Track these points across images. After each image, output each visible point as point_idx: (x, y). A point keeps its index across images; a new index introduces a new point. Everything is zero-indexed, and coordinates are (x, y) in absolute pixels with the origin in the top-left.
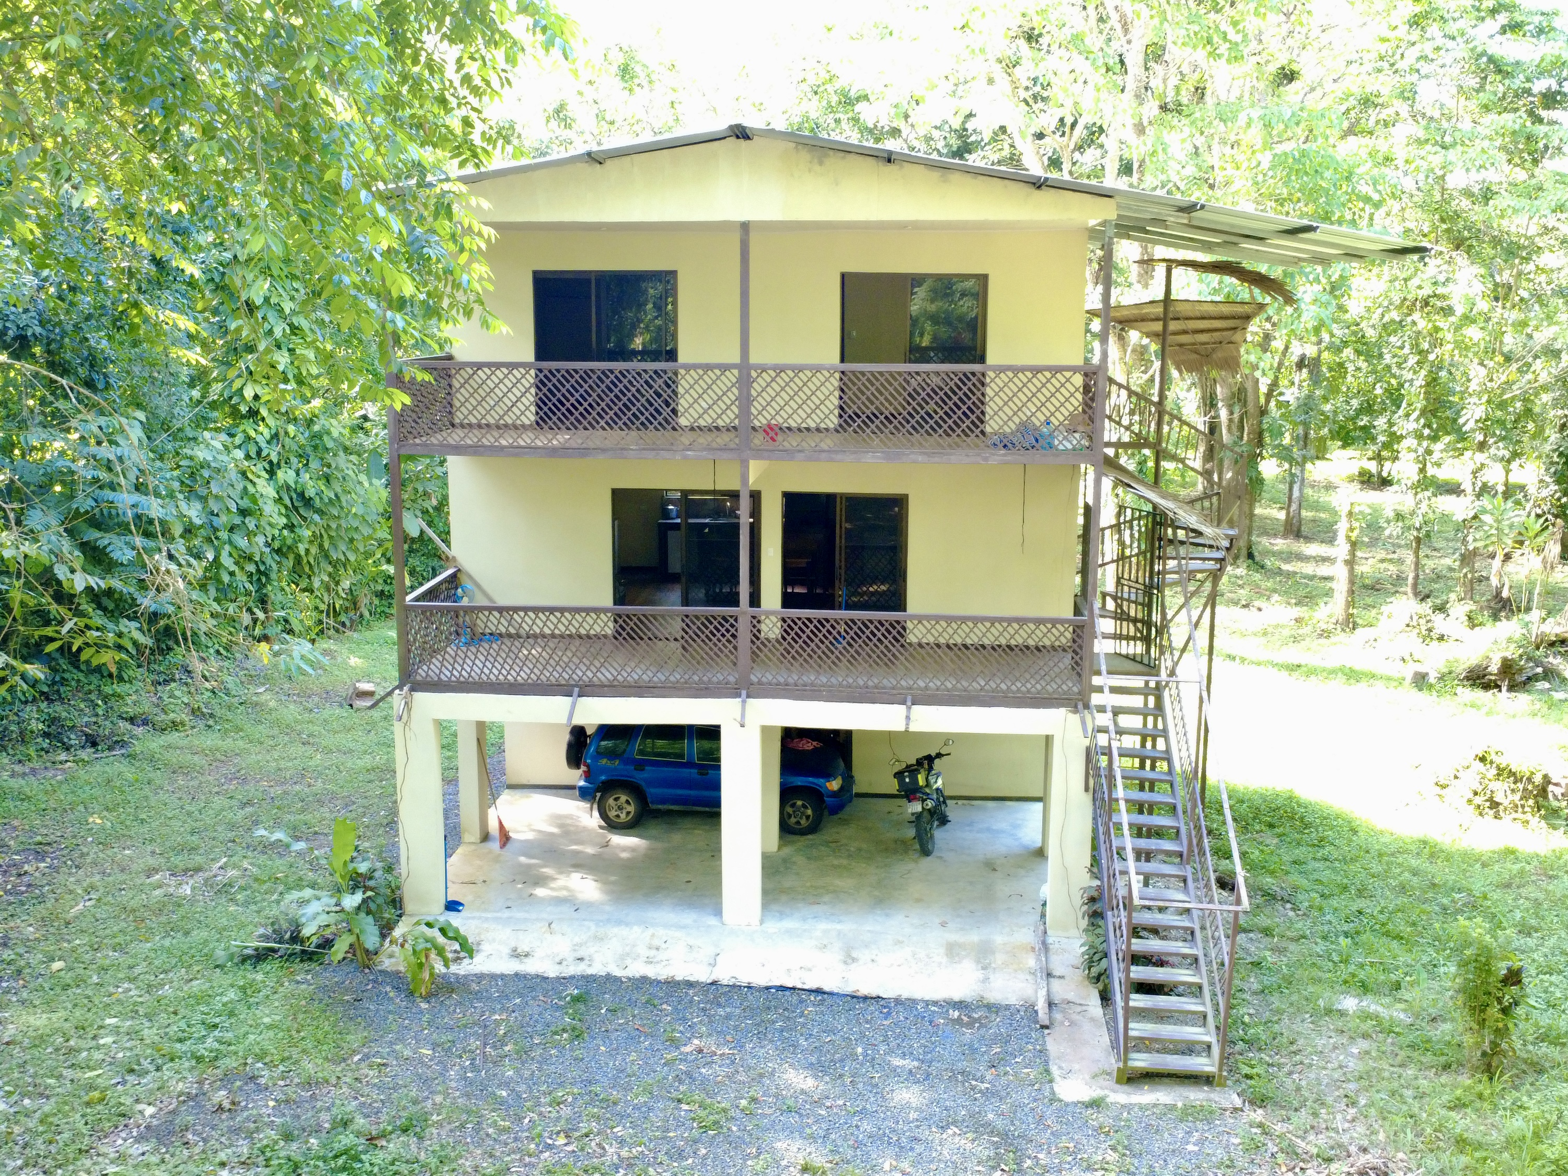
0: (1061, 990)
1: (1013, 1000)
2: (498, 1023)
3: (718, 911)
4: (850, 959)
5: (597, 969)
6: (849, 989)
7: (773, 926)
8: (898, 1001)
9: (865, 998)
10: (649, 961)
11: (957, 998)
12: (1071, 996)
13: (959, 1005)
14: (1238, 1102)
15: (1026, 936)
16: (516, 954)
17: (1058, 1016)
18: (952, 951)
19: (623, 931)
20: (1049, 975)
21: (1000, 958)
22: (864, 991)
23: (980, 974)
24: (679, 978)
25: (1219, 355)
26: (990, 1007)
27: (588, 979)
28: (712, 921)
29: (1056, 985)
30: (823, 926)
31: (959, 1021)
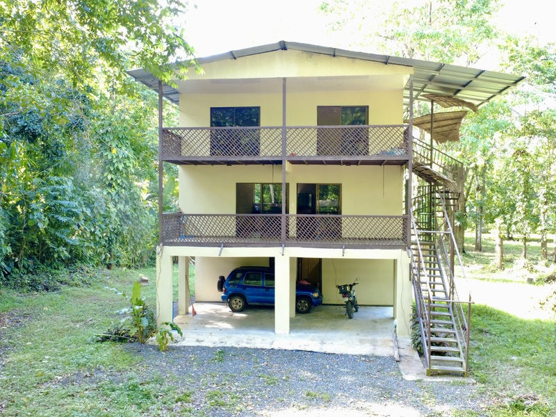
0: (403, 352)
1: (385, 355)
2: (191, 358)
3: (273, 330)
4: (322, 343)
5: (228, 344)
6: (323, 351)
7: (293, 334)
8: (341, 355)
9: (329, 354)
10: (247, 343)
11: (364, 354)
12: (407, 354)
13: (365, 356)
14: (475, 382)
15: (389, 337)
16: (198, 341)
17: (402, 359)
18: (361, 341)
19: (238, 335)
20: (399, 348)
21: (379, 343)
22: (328, 352)
23: (372, 347)
24: (259, 347)
25: (452, 135)
26: (376, 357)
27: (225, 347)
28: (272, 333)
29: (401, 351)
30: (313, 334)
31: (365, 360)
